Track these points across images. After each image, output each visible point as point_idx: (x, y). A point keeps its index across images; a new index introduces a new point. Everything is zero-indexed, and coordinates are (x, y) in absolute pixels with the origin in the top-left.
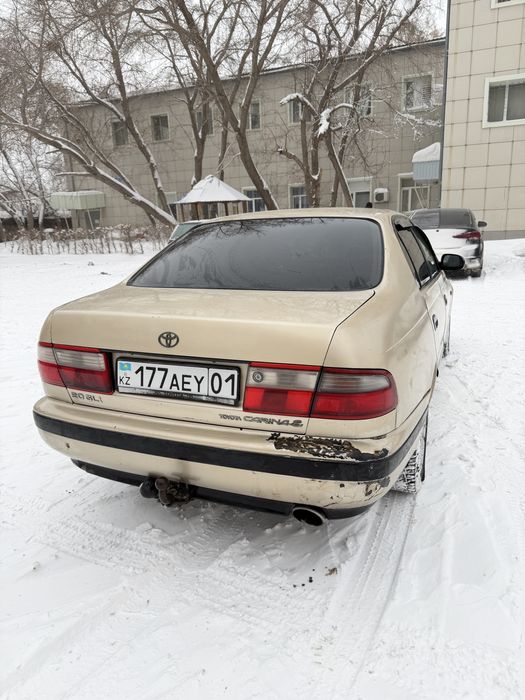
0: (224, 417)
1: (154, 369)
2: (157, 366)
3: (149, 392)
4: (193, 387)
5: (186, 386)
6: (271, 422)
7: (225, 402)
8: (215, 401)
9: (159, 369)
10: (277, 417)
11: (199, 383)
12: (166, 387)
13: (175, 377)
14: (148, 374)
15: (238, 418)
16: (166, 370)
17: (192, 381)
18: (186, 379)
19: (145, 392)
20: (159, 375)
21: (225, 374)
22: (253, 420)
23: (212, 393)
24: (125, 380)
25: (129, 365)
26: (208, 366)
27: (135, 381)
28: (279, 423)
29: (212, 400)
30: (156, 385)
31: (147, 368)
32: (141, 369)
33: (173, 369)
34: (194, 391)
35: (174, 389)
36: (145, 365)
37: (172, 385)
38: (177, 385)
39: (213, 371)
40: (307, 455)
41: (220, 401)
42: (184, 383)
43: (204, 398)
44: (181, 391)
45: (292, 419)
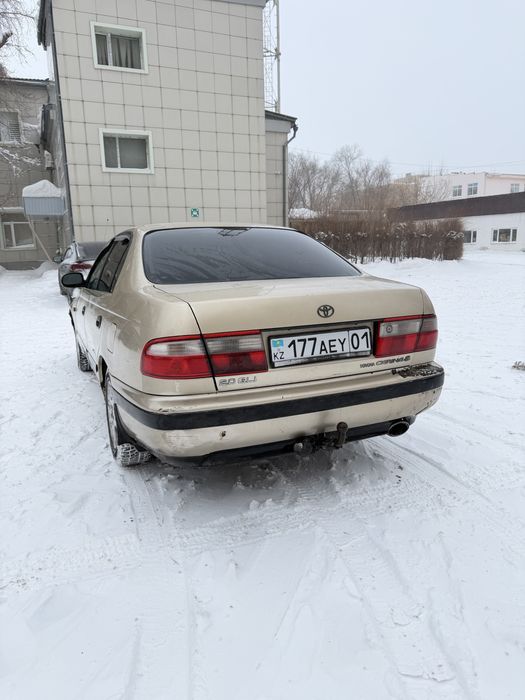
0: (362, 366)
1: (305, 340)
2: (307, 337)
3: (303, 360)
4: (338, 349)
5: (333, 349)
6: (393, 361)
7: (364, 354)
8: (357, 356)
9: (310, 339)
10: (396, 357)
11: (342, 344)
12: (317, 353)
13: (323, 343)
14: (299, 346)
15: (372, 365)
16: (315, 339)
17: (337, 343)
18: (332, 343)
19: (300, 361)
20: (310, 344)
21: (360, 333)
22: (382, 362)
23: (353, 350)
24: (279, 356)
25: (282, 342)
26: (348, 329)
27: (289, 354)
28: (398, 360)
29: (353, 355)
30: (308, 354)
31: (299, 341)
32: (293, 342)
33: (320, 338)
34: (339, 351)
35: (324, 353)
36: (296, 338)
37: (321, 350)
38: (325, 349)
39: (352, 332)
40: (420, 377)
41: (360, 354)
42: (331, 346)
43: (348, 355)
44: (329, 353)
45: (404, 356)
